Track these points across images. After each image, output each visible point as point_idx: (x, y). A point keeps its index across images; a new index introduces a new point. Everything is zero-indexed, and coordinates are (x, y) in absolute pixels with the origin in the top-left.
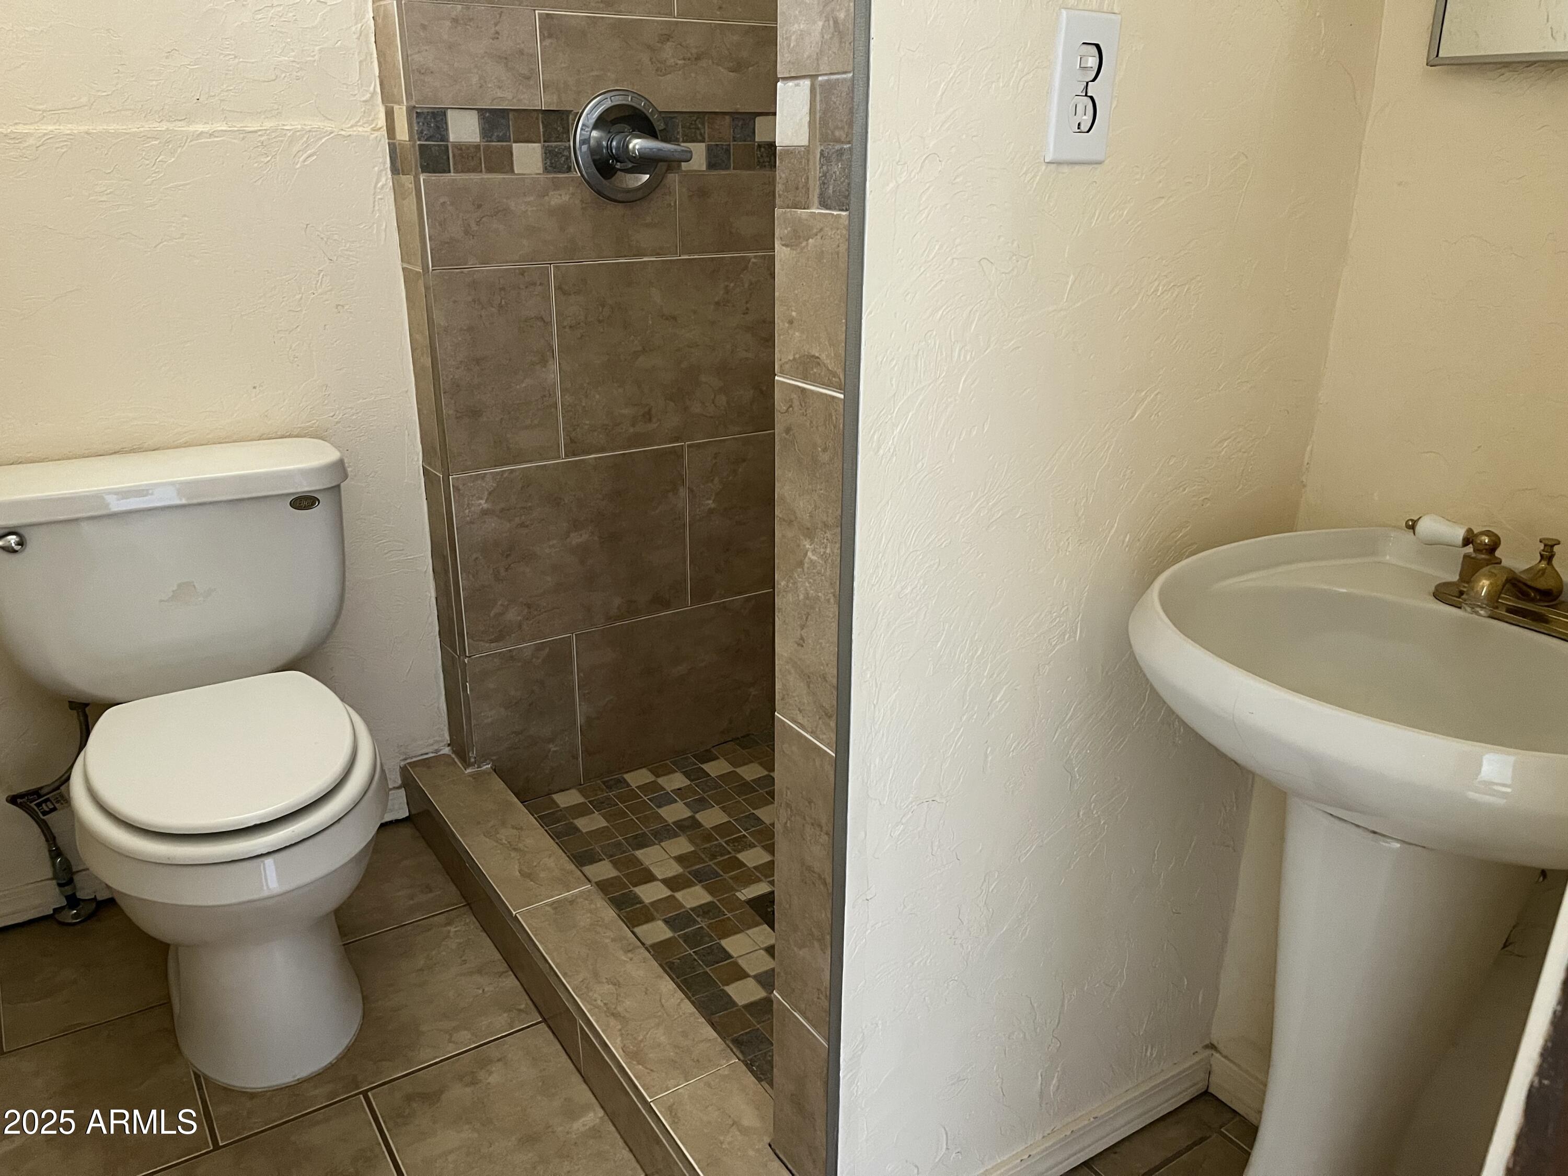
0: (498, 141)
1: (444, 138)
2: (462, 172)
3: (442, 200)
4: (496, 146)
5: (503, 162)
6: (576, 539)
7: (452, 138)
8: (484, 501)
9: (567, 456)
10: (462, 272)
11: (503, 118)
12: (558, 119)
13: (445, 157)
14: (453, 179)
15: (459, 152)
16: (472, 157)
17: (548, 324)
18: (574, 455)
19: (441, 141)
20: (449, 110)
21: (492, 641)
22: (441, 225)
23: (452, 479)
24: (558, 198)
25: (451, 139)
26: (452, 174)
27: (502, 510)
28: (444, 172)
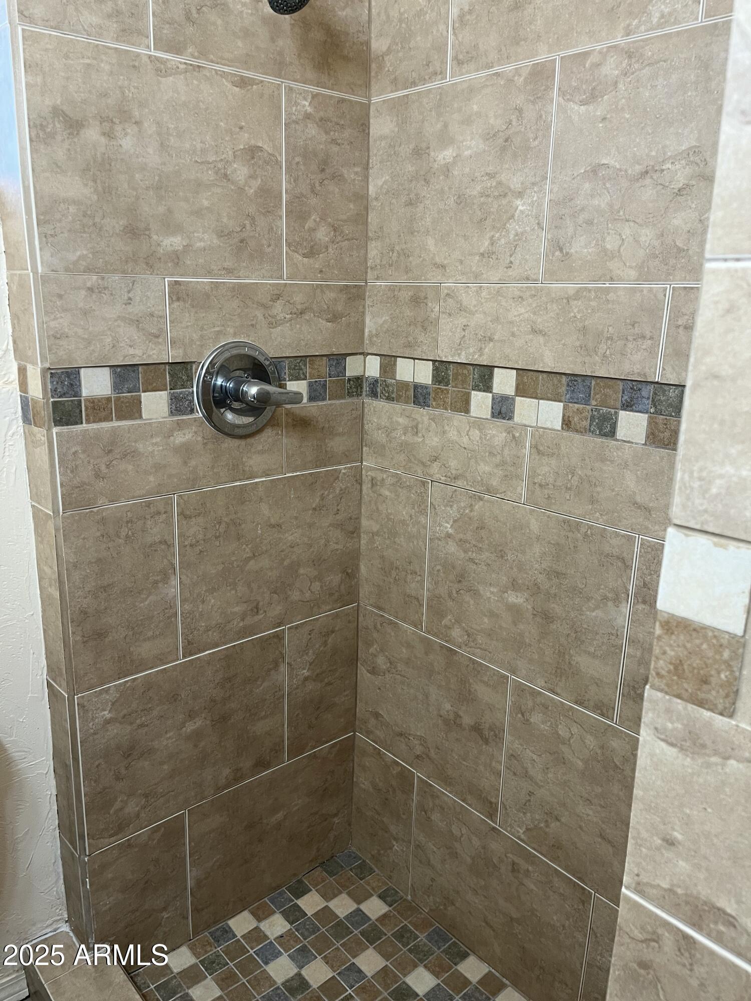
0: (129, 392)
1: (77, 394)
2: (94, 422)
3: (73, 450)
4: (126, 397)
5: (132, 410)
6: (190, 727)
7: (85, 392)
8: (107, 712)
9: (184, 657)
10: (92, 511)
11: (134, 371)
12: (183, 369)
13: (78, 411)
14: (86, 430)
15: (92, 405)
16: (104, 409)
17: (170, 546)
18: (191, 655)
19: (74, 397)
20: (83, 369)
21: (111, 836)
22: (72, 472)
23: (78, 698)
24: (180, 438)
25: (84, 394)
26: (84, 425)
27: (124, 717)
28: (76, 423)
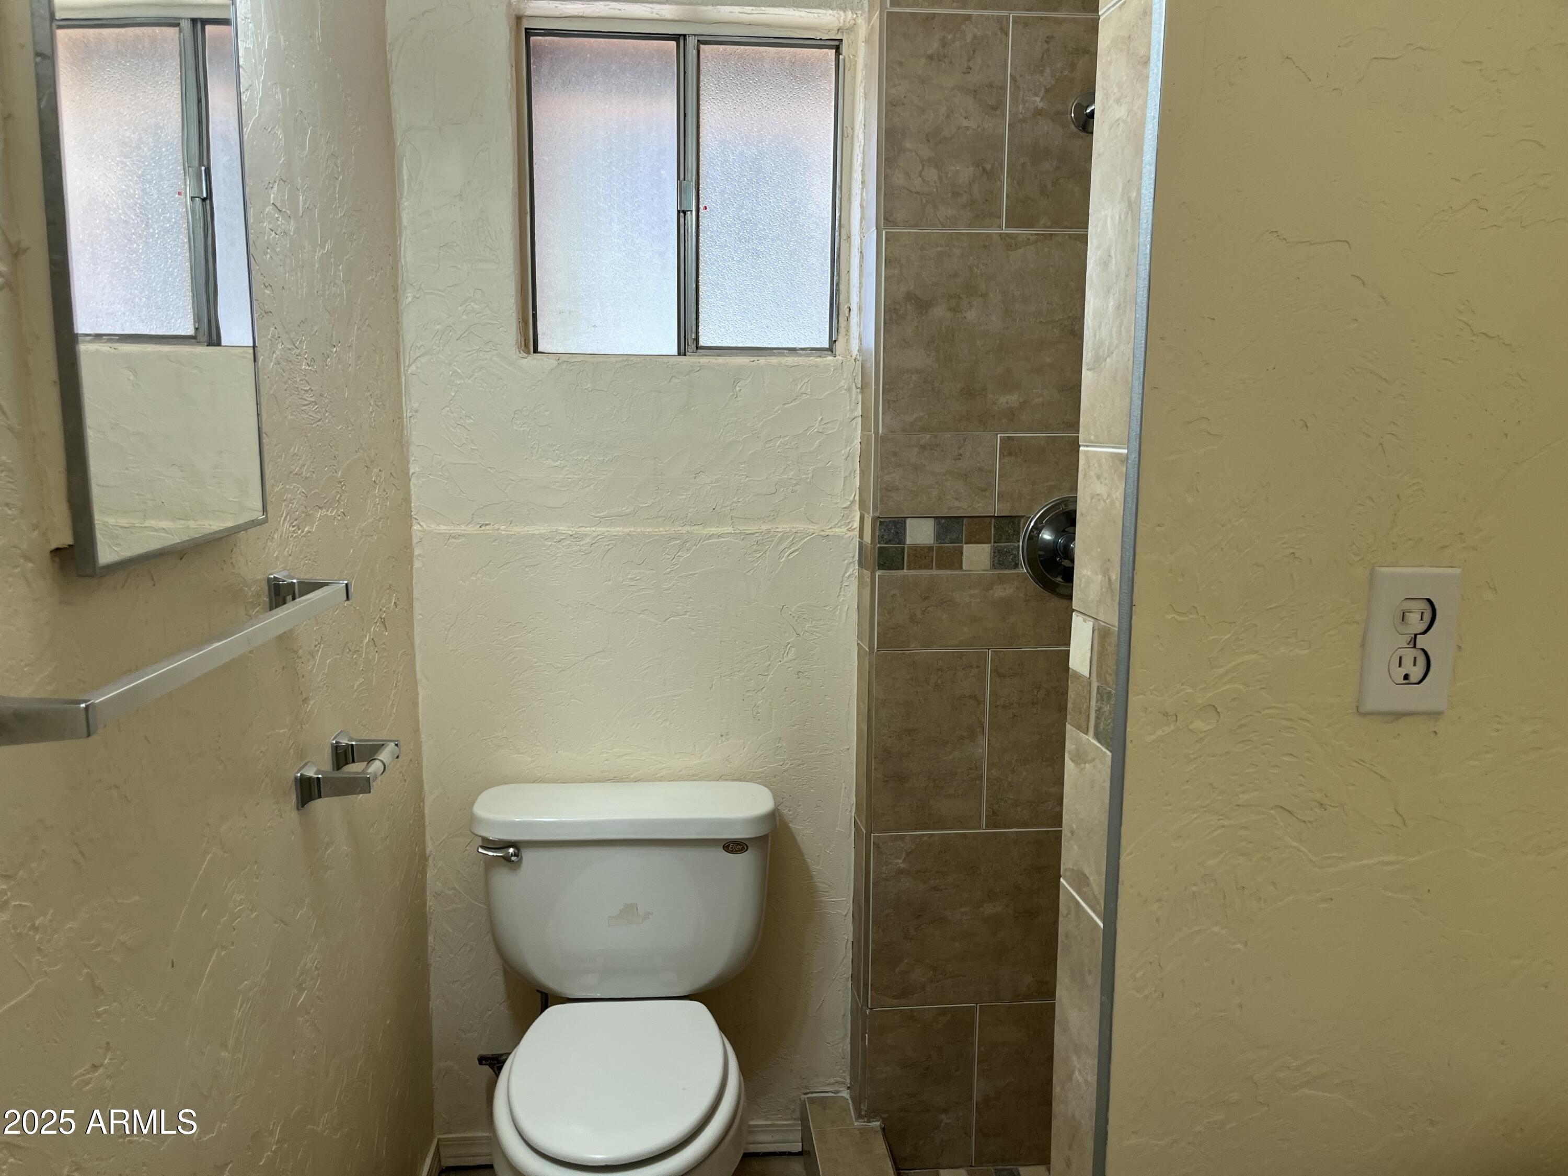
0: (951, 543)
1: (902, 541)
2: (915, 569)
3: (892, 593)
4: (947, 547)
5: (953, 560)
6: (989, 909)
7: (909, 541)
8: (901, 861)
9: (987, 827)
10: (904, 654)
11: (958, 523)
12: (1009, 523)
13: (900, 557)
14: (905, 575)
15: (914, 552)
16: (925, 557)
17: (979, 702)
18: (995, 827)
19: (898, 544)
20: (909, 519)
21: (894, 998)
22: (889, 613)
23: (874, 837)
24: (1000, 592)
25: (908, 542)
26: (905, 571)
27: (918, 872)
28: (898, 569)
